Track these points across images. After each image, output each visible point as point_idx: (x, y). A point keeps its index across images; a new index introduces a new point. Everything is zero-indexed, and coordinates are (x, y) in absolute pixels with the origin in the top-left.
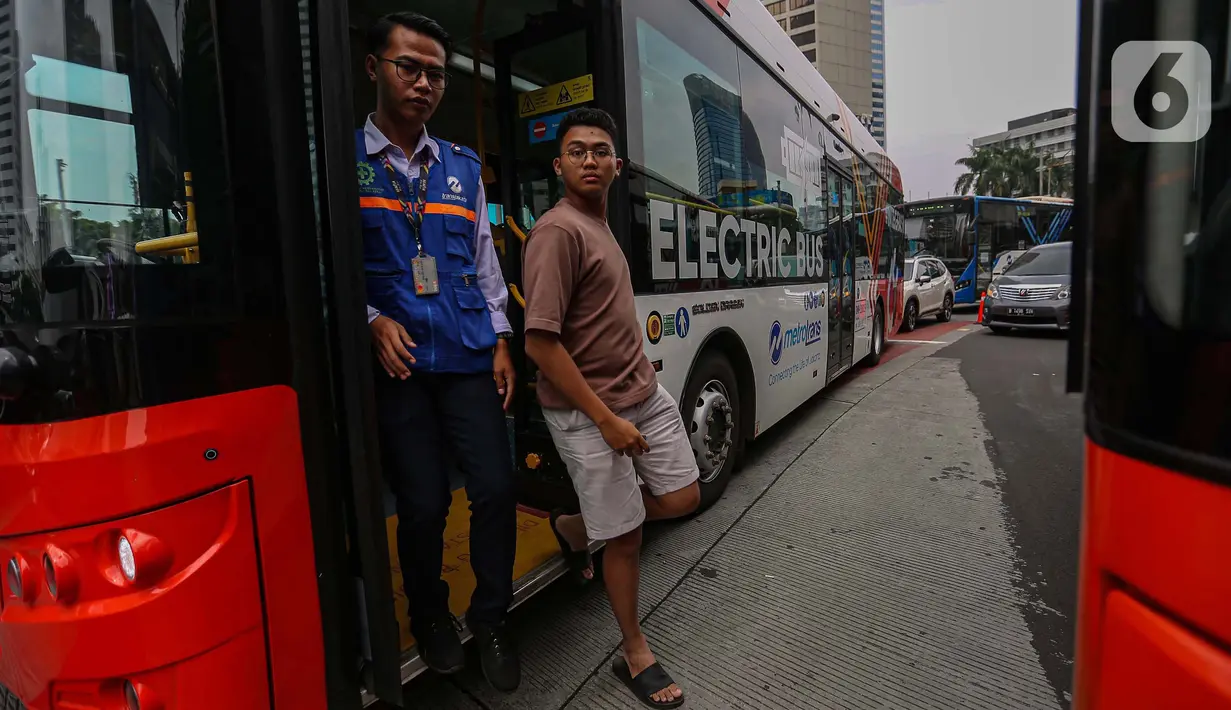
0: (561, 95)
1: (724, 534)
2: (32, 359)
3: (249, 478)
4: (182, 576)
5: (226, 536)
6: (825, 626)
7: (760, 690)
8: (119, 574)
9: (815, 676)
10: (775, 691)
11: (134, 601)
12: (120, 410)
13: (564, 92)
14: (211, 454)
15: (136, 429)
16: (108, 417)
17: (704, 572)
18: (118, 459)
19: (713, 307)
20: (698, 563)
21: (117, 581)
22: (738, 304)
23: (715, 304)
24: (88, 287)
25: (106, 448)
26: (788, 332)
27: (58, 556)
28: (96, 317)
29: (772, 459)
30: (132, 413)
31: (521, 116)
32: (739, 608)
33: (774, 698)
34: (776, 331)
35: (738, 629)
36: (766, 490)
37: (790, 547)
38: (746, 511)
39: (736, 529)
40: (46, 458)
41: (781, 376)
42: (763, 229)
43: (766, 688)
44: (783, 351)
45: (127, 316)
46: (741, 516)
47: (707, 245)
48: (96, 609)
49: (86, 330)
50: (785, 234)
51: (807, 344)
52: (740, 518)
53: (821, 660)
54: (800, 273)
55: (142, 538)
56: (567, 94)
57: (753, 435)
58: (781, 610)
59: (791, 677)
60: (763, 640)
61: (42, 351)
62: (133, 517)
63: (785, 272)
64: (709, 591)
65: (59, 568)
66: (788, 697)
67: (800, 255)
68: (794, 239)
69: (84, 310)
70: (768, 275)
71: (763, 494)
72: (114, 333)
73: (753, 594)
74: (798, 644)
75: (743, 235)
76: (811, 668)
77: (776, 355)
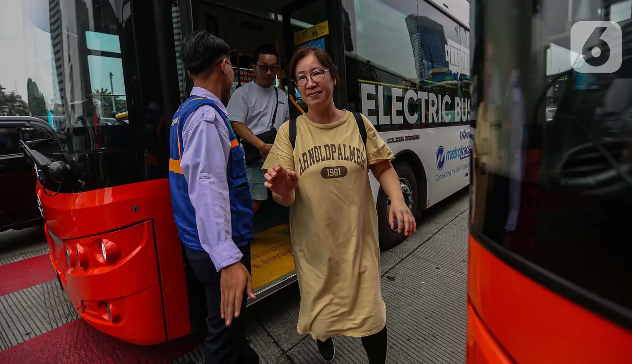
0: (313, 32)
1: (404, 259)
2: (68, 166)
3: (152, 219)
4: (125, 260)
5: (143, 243)
6: (448, 311)
7: (405, 340)
8: (102, 257)
9: (437, 337)
10: (413, 342)
11: (108, 269)
12: (102, 188)
13: (315, 31)
14: (135, 208)
15: (108, 196)
16: (98, 191)
17: (388, 277)
18: (102, 209)
19: (400, 139)
20: (386, 273)
21: (101, 260)
22: (417, 137)
23: (402, 137)
24: (88, 133)
25: (97, 204)
26: (449, 152)
27: (80, 249)
28: (92, 149)
29: (438, 221)
30: (106, 189)
31: (296, 44)
32: (404, 298)
33: (412, 345)
34: (441, 151)
35: (400, 308)
36: (431, 237)
37: (437, 268)
38: (418, 247)
39: (410, 257)
40: (77, 208)
41: (444, 176)
42: (432, 96)
43: (409, 340)
44: (445, 162)
45: (103, 148)
46: (415, 250)
47: (396, 106)
48: (96, 271)
49: (89, 154)
50: (447, 98)
51: (461, 159)
52: (413, 251)
53: (442, 329)
54: (457, 119)
55: (110, 243)
56: (316, 32)
57: (426, 207)
58: (425, 301)
59: (424, 336)
60: (412, 315)
61: (72, 163)
62: (107, 234)
63: (447, 119)
64: (390, 288)
65: (81, 254)
66: (420, 346)
67: (457, 109)
68: (453, 100)
69: (87, 145)
70: (436, 121)
71: (428, 240)
72: (100, 156)
73: (412, 291)
74: (431, 319)
75: (420, 100)
76: (435, 332)
77: (441, 165)
